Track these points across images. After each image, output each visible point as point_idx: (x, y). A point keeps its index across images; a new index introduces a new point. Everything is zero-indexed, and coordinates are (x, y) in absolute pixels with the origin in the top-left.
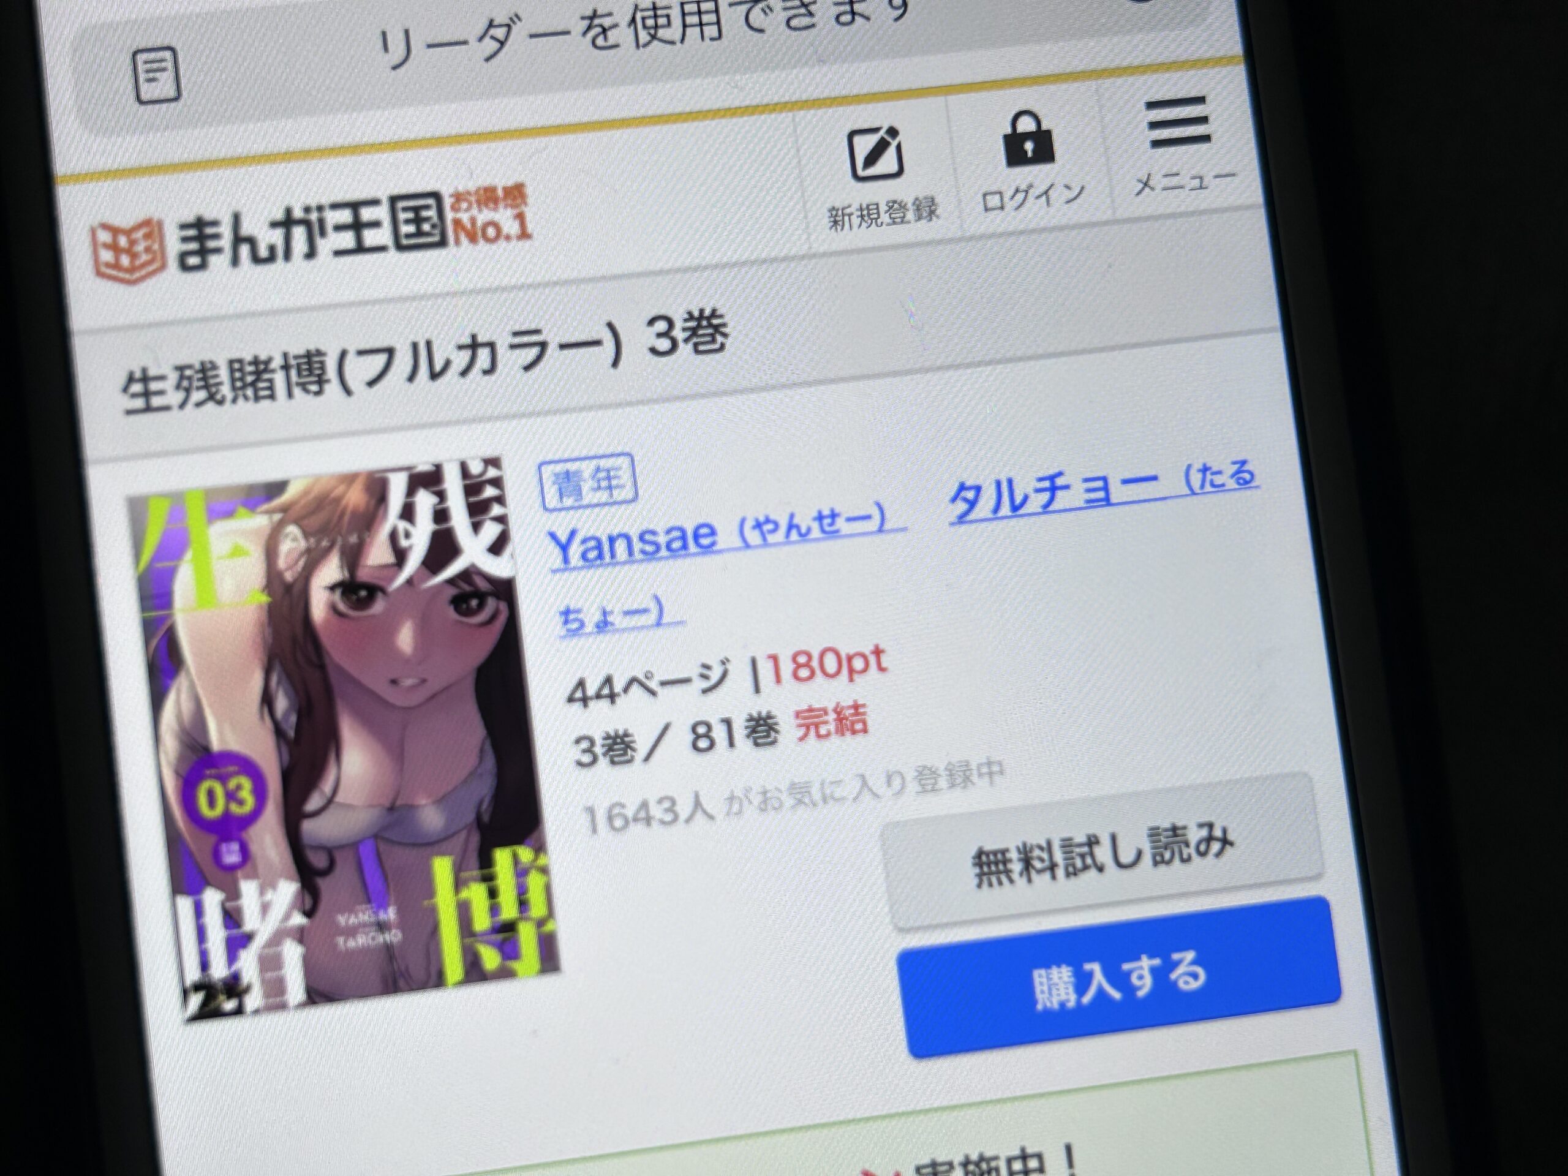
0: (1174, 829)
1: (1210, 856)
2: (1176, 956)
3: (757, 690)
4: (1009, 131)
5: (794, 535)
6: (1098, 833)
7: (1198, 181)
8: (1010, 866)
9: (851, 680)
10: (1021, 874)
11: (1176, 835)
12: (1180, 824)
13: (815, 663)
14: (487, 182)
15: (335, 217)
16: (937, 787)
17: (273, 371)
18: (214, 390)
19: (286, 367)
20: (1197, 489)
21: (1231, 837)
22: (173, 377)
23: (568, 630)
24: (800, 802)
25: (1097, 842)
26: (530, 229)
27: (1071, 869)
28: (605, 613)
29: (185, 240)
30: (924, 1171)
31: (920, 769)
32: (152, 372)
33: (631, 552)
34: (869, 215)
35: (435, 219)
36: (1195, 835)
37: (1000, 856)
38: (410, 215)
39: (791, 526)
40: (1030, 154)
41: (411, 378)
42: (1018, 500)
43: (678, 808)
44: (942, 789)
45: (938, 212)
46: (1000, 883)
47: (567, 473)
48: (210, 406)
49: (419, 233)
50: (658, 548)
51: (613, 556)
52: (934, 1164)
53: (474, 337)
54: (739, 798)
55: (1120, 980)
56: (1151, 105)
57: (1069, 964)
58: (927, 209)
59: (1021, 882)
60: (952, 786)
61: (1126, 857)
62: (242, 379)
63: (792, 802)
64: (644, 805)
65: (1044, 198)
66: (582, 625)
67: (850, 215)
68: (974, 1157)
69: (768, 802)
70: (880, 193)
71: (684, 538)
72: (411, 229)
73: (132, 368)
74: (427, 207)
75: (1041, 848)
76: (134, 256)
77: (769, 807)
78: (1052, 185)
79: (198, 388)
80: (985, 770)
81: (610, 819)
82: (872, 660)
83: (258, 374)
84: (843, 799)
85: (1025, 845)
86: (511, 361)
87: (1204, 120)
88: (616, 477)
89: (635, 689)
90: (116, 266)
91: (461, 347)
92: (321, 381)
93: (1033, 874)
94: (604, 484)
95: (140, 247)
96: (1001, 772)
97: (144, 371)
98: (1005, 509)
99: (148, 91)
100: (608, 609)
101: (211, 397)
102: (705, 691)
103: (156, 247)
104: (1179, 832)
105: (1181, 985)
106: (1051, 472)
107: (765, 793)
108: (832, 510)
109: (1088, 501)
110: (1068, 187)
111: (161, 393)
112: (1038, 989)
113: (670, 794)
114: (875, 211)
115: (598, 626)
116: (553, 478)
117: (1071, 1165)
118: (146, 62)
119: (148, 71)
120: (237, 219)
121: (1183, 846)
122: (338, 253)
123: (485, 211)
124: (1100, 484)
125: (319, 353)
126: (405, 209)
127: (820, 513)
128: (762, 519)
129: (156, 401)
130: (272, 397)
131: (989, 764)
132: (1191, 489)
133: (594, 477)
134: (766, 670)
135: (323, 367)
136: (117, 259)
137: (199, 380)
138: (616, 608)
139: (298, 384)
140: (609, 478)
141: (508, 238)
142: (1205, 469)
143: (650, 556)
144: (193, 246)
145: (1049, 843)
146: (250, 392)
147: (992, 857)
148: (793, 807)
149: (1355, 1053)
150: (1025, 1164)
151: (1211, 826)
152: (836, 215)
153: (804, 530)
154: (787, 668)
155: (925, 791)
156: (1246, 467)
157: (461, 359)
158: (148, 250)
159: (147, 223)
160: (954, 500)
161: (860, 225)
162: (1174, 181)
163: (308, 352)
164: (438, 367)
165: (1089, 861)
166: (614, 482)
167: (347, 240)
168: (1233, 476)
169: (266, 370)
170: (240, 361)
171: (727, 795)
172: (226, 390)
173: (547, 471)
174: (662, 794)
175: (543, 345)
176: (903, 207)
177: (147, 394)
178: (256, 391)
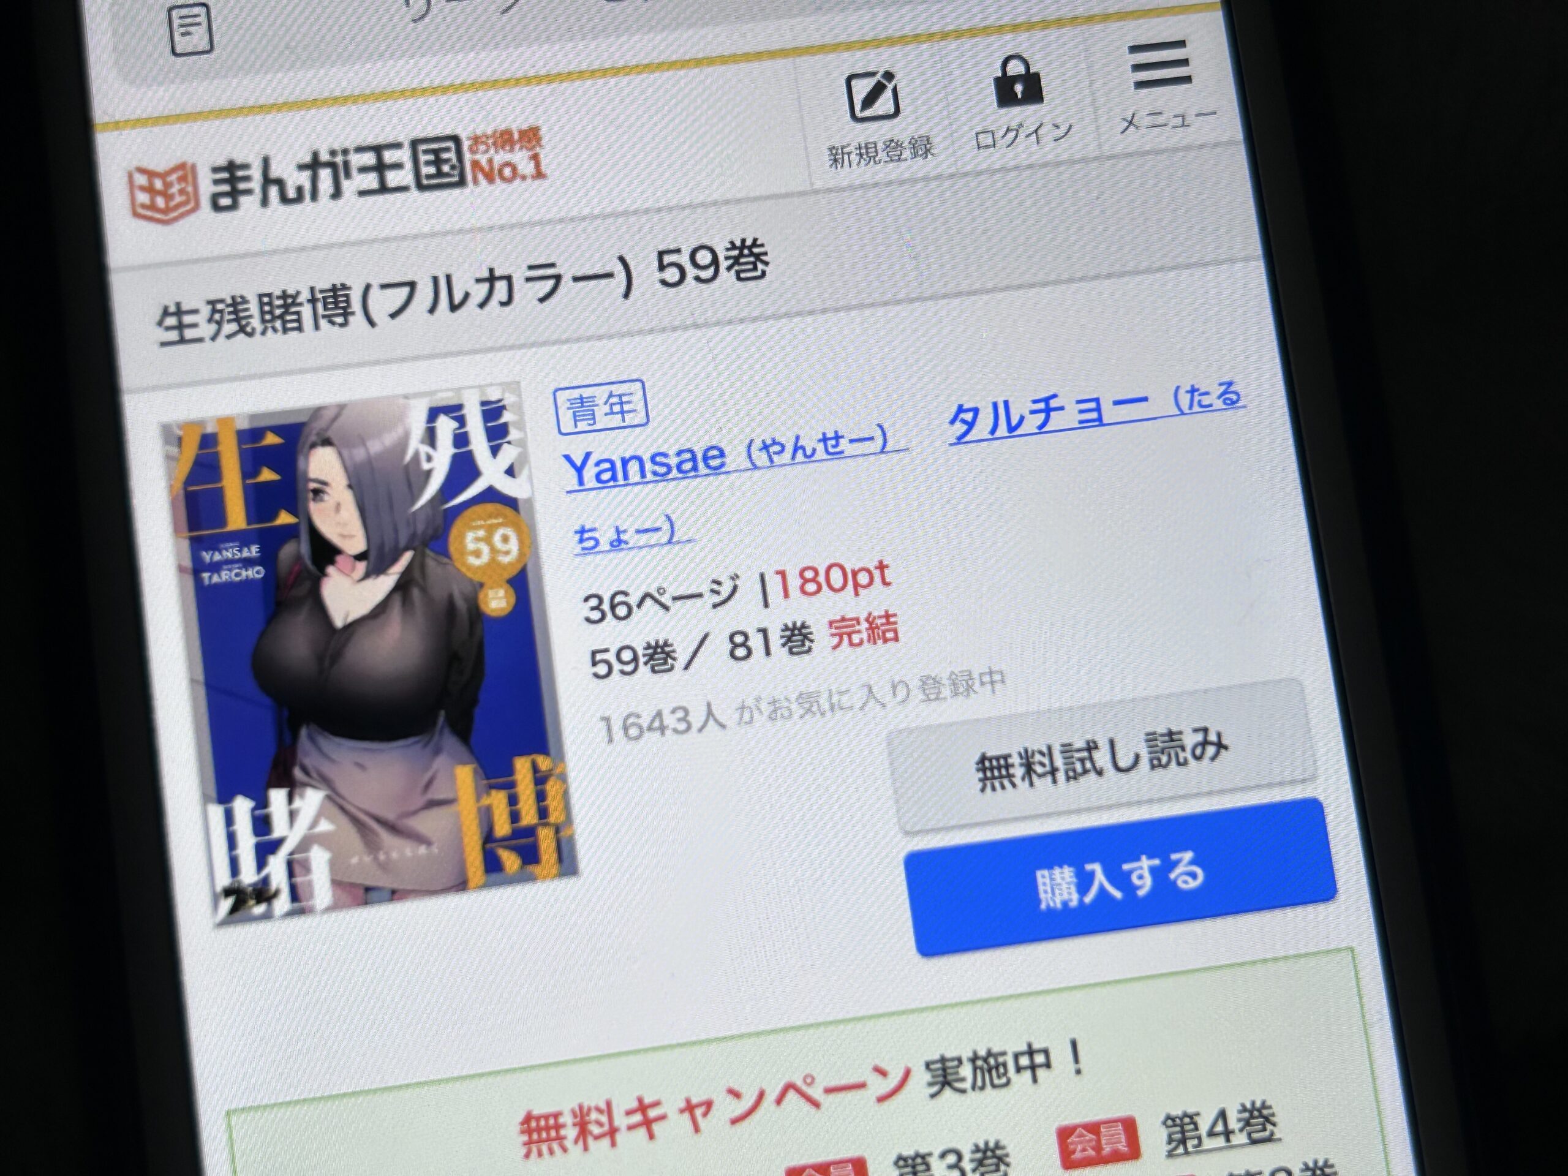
0: (1170, 733)
1: (1206, 760)
2: (1174, 857)
3: (766, 605)
4: (1000, 74)
5: (800, 456)
6: (1096, 739)
7: (1180, 118)
8: (1012, 771)
9: (857, 594)
10: (1023, 779)
11: (1172, 740)
12: (1175, 729)
13: (821, 578)
14: (504, 127)
15: (358, 160)
16: (942, 696)
17: (300, 304)
18: (244, 322)
19: (313, 301)
20: (1186, 411)
21: (1225, 742)
22: (206, 311)
23: (584, 549)
24: (809, 710)
25: (1096, 747)
26: (543, 168)
27: (1071, 774)
28: (618, 532)
29: (216, 182)
30: (933, 1067)
31: (924, 679)
32: (185, 307)
33: (643, 475)
34: (867, 153)
35: (454, 161)
36: (1190, 740)
37: (1002, 762)
38: (431, 157)
39: (795, 450)
40: (1020, 96)
41: (432, 310)
42: (1014, 422)
43: (689, 718)
44: (945, 699)
45: (932, 151)
46: (1003, 787)
47: (581, 398)
48: (241, 336)
49: (440, 174)
50: (669, 470)
51: (626, 477)
52: (943, 1060)
53: (491, 271)
54: (750, 708)
55: (1122, 880)
56: (1134, 49)
57: (1070, 865)
58: (923, 147)
59: (1023, 786)
60: (956, 694)
61: (1124, 761)
62: (271, 312)
63: (802, 712)
64: (659, 714)
65: (1034, 135)
66: (597, 543)
67: (849, 154)
68: (982, 1053)
69: (779, 712)
70: (878, 132)
71: (694, 459)
72: (432, 170)
73: (167, 303)
74: (447, 150)
75: (1042, 753)
76: (168, 197)
77: (779, 715)
78: (1041, 125)
79: (229, 321)
80: (986, 679)
81: (626, 728)
82: (877, 574)
83: (286, 306)
84: (850, 708)
85: (1026, 751)
86: (527, 293)
87: (1185, 62)
88: (629, 402)
89: (649, 602)
90: (152, 207)
91: (478, 281)
92: (346, 314)
93: (1034, 777)
94: (617, 408)
95: (174, 190)
96: (1003, 681)
97: (178, 305)
98: (1002, 430)
99: (182, 44)
100: (622, 528)
101: (242, 329)
102: (715, 606)
103: (190, 189)
104: (1175, 737)
105: (1180, 883)
106: (1047, 395)
107: (774, 702)
108: (836, 432)
109: (1081, 422)
110: (1057, 127)
111: (194, 326)
112: (1041, 888)
113: (684, 704)
114: (873, 150)
115: (611, 544)
116: (568, 405)
117: (1076, 1060)
118: (181, 18)
119: (182, 26)
120: (266, 162)
121: (1179, 750)
122: (363, 193)
123: (501, 152)
124: (1093, 405)
125: (344, 287)
126: (426, 152)
127: (824, 434)
128: (769, 442)
129: (189, 334)
130: (300, 329)
131: (991, 673)
132: (1180, 409)
133: (606, 403)
134: (774, 585)
135: (348, 301)
136: (153, 200)
137: (230, 313)
138: (629, 525)
139: (324, 317)
140: (621, 403)
141: (524, 178)
142: (1193, 391)
143: (661, 477)
144: (226, 188)
145: (1049, 748)
146: (278, 324)
147: (995, 763)
148: (802, 717)
149: (1352, 950)
150: (1032, 1059)
151: (1205, 730)
152: (836, 154)
153: (809, 453)
154: (794, 582)
155: (929, 700)
156: (1233, 388)
157: (479, 292)
158: (182, 192)
159: (182, 166)
160: (952, 422)
161: (859, 163)
162: (1159, 120)
163: (334, 286)
164: (457, 300)
165: (1088, 765)
166: (626, 407)
167: (371, 181)
168: (1219, 397)
169: (294, 304)
170: (269, 295)
171: (738, 704)
172: (256, 323)
173: (562, 396)
174: (675, 705)
175: (558, 278)
176: (899, 145)
177: (180, 327)
178: (284, 322)
